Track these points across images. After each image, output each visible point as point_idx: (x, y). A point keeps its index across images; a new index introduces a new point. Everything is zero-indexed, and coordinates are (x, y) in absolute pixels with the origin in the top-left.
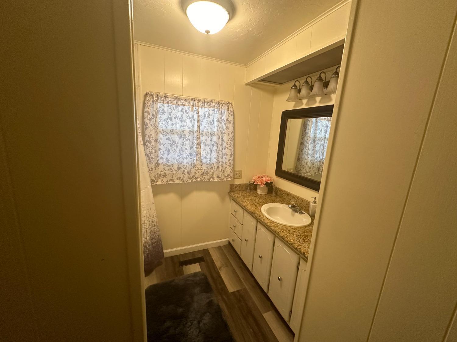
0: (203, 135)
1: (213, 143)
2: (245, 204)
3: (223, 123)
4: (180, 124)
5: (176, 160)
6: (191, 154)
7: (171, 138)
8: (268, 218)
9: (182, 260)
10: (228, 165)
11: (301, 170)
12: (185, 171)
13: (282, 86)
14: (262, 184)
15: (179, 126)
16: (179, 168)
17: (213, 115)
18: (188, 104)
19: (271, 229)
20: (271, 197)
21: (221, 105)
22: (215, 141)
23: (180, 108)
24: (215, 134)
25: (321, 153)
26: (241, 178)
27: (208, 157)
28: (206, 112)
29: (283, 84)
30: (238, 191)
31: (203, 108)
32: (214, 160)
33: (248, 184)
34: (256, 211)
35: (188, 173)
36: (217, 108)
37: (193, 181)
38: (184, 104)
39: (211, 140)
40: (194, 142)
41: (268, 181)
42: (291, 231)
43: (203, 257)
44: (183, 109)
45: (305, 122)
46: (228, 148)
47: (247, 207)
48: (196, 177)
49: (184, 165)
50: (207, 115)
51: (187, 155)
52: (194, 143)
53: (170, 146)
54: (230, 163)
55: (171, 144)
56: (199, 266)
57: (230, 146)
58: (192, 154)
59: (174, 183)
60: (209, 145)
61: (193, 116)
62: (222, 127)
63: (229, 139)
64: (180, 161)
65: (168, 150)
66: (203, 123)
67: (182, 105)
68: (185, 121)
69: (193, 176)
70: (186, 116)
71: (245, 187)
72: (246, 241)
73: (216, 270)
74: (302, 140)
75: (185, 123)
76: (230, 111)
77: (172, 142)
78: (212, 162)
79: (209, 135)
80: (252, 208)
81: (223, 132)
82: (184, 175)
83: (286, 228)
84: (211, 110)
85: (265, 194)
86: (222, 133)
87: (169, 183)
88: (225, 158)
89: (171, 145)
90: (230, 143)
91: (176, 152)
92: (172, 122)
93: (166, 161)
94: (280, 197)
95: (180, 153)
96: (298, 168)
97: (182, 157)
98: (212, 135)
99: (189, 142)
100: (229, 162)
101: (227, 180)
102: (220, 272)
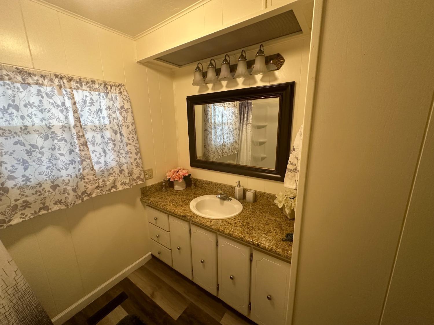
0: (86, 130)
1: (106, 140)
2: (168, 208)
3: (118, 113)
4: (40, 116)
5: (46, 175)
6: (72, 162)
7: (26, 141)
8: (203, 217)
9: (91, 314)
10: (135, 166)
11: (209, 156)
12: (68, 189)
13: (181, 68)
14: (179, 179)
15: (39, 120)
16: (54, 187)
17: (98, 102)
18: (50, 83)
19: (212, 229)
20: (191, 191)
21: (109, 87)
22: (109, 137)
23: (34, 89)
24: (107, 127)
25: (221, 137)
26: (153, 178)
27: (102, 160)
28: (86, 96)
29: (182, 66)
30: (152, 193)
31: (80, 91)
32: (112, 163)
33: (162, 182)
34: (186, 213)
35: (74, 190)
36: (103, 91)
37: (85, 199)
38: (40, 82)
39: (102, 137)
40: (74, 142)
41: (186, 174)
42: (232, 222)
43: (123, 292)
44: (39, 91)
45: (205, 109)
46: (130, 144)
47: (173, 211)
48: (89, 193)
49: (63, 181)
50: (88, 102)
51: (66, 164)
52: (75, 144)
53: (26, 155)
54: (137, 162)
55: (26, 150)
56: (123, 309)
57: (133, 142)
58: (74, 161)
59: (50, 211)
60: (100, 144)
61: (64, 102)
62: (117, 118)
63: (130, 132)
64: (54, 176)
65: (25, 162)
66: (84, 113)
67: (37, 84)
68: (49, 111)
69: (83, 193)
70: (50, 102)
71: (159, 187)
72: (178, 249)
73: (148, 300)
74: (205, 126)
75: (50, 114)
76: (125, 96)
77: (28, 148)
78: (110, 166)
79: (98, 130)
80: (180, 211)
81: (120, 123)
82: (67, 196)
83: (227, 222)
84: (94, 95)
85: (184, 188)
86: (118, 125)
87: (39, 215)
88: (130, 157)
89: (29, 153)
90: (132, 137)
91: (43, 162)
92: (20, 113)
93: (23, 181)
94: (201, 188)
95: (51, 163)
96: (206, 155)
97: (57, 168)
98: (102, 129)
99: (66, 143)
100: (135, 161)
101: (137, 184)
102: (154, 300)
